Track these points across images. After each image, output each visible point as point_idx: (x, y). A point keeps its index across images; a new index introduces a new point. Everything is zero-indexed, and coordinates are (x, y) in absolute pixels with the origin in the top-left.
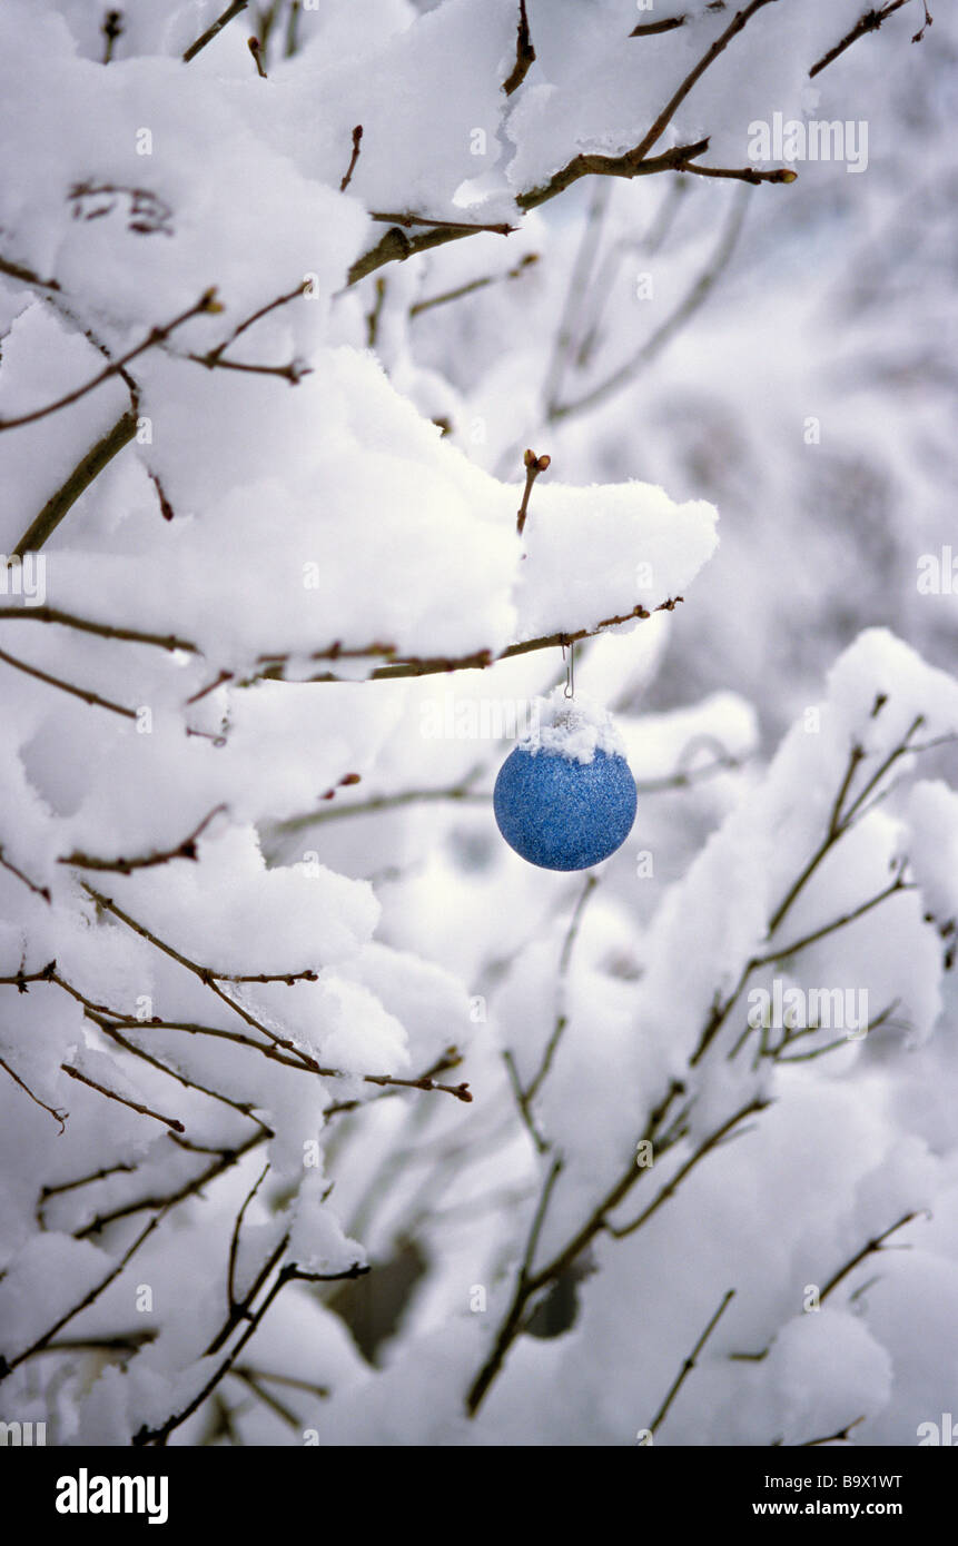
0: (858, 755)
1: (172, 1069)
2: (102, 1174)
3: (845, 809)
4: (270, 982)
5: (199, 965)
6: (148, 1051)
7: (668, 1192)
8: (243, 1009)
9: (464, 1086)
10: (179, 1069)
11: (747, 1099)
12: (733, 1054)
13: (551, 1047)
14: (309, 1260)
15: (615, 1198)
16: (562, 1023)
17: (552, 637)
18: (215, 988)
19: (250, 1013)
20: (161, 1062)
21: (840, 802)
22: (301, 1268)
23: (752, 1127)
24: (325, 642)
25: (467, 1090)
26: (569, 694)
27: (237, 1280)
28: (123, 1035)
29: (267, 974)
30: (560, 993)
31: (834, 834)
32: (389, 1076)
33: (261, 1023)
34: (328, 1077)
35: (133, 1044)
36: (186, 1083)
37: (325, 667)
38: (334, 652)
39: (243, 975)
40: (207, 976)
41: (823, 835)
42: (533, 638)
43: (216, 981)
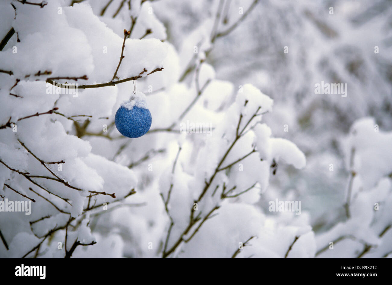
0: (241, 116)
1: (45, 188)
2: (43, 219)
3: (240, 130)
4: (55, 164)
5: (41, 160)
6: (39, 184)
7: (197, 230)
8: (52, 171)
9: (114, 194)
10: (47, 189)
11: (214, 206)
12: (213, 195)
13: (170, 192)
14: (82, 240)
15: (186, 232)
16: (172, 186)
17: (131, 78)
18: (45, 166)
19: (54, 172)
20: (42, 187)
21: (238, 129)
22: (81, 242)
23: (217, 214)
24: (37, 72)
25: (115, 195)
26: (135, 92)
27: (67, 245)
28: (32, 179)
29: (54, 162)
30: (172, 178)
31: (238, 137)
32: (95, 191)
33: (56, 175)
34: (80, 191)
35: (34, 182)
36: (50, 193)
37: (38, 77)
38: (39, 74)
39: (49, 162)
40: (43, 163)
41: (235, 137)
42: (127, 78)
43: (45, 164)
